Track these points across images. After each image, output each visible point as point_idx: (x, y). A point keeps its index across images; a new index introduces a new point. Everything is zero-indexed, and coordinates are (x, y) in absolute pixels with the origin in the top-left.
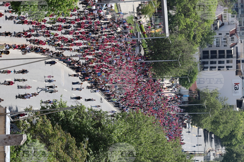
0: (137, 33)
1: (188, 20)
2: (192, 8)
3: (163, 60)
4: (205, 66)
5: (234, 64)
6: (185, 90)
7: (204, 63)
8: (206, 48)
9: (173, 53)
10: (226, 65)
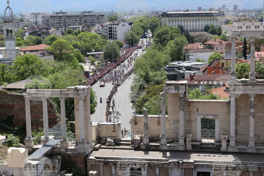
0: (102, 65)
1: (97, 44)
2: (92, 43)
3: (113, 54)
4: (115, 37)
5: (114, 26)
6: (124, 46)
7: (114, 38)
8: (108, 37)
9: (110, 50)
10: (115, 29)
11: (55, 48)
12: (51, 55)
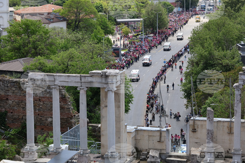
0: (139, 38)
3: (157, 23)
6: (175, 10)
9: (152, 16)
11: (69, 11)
12: (62, 21)
